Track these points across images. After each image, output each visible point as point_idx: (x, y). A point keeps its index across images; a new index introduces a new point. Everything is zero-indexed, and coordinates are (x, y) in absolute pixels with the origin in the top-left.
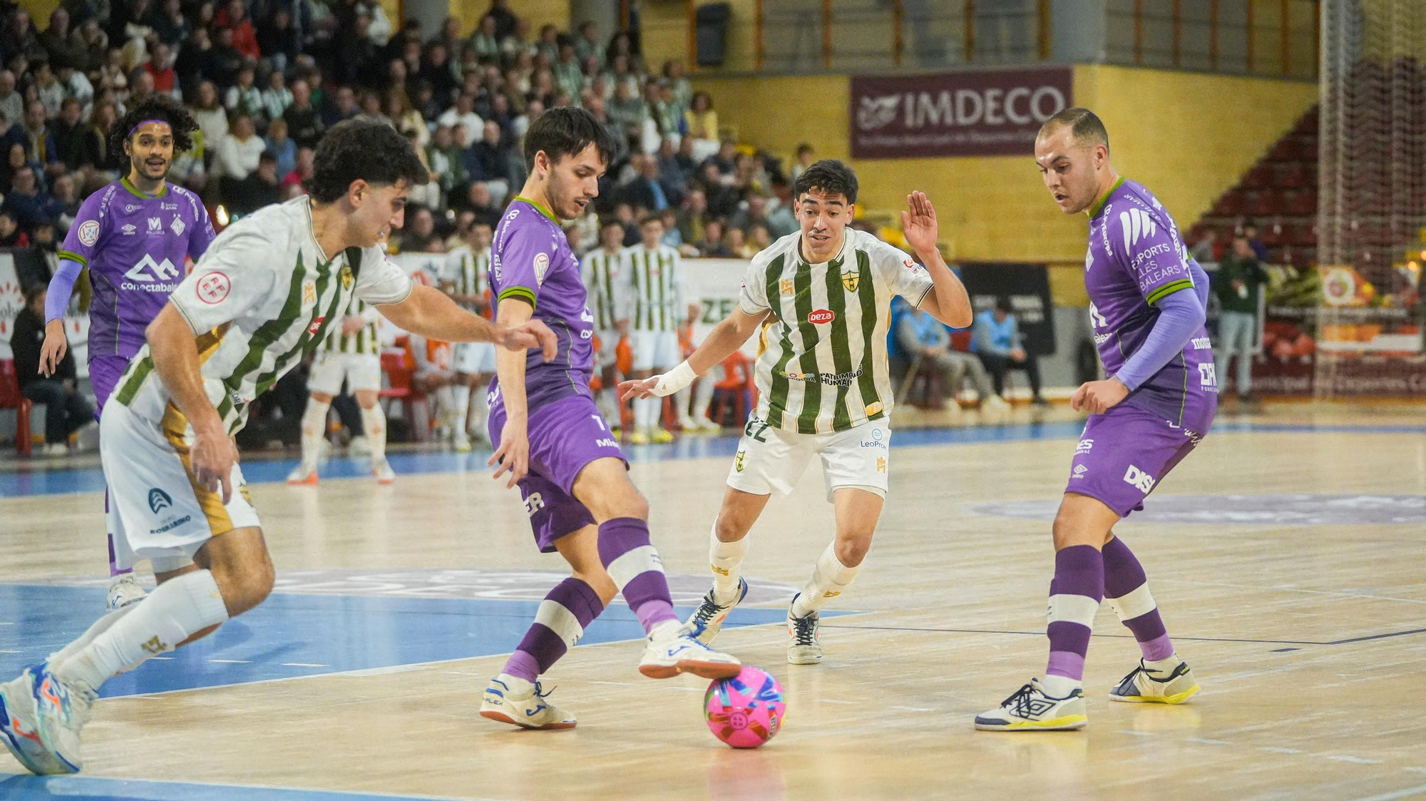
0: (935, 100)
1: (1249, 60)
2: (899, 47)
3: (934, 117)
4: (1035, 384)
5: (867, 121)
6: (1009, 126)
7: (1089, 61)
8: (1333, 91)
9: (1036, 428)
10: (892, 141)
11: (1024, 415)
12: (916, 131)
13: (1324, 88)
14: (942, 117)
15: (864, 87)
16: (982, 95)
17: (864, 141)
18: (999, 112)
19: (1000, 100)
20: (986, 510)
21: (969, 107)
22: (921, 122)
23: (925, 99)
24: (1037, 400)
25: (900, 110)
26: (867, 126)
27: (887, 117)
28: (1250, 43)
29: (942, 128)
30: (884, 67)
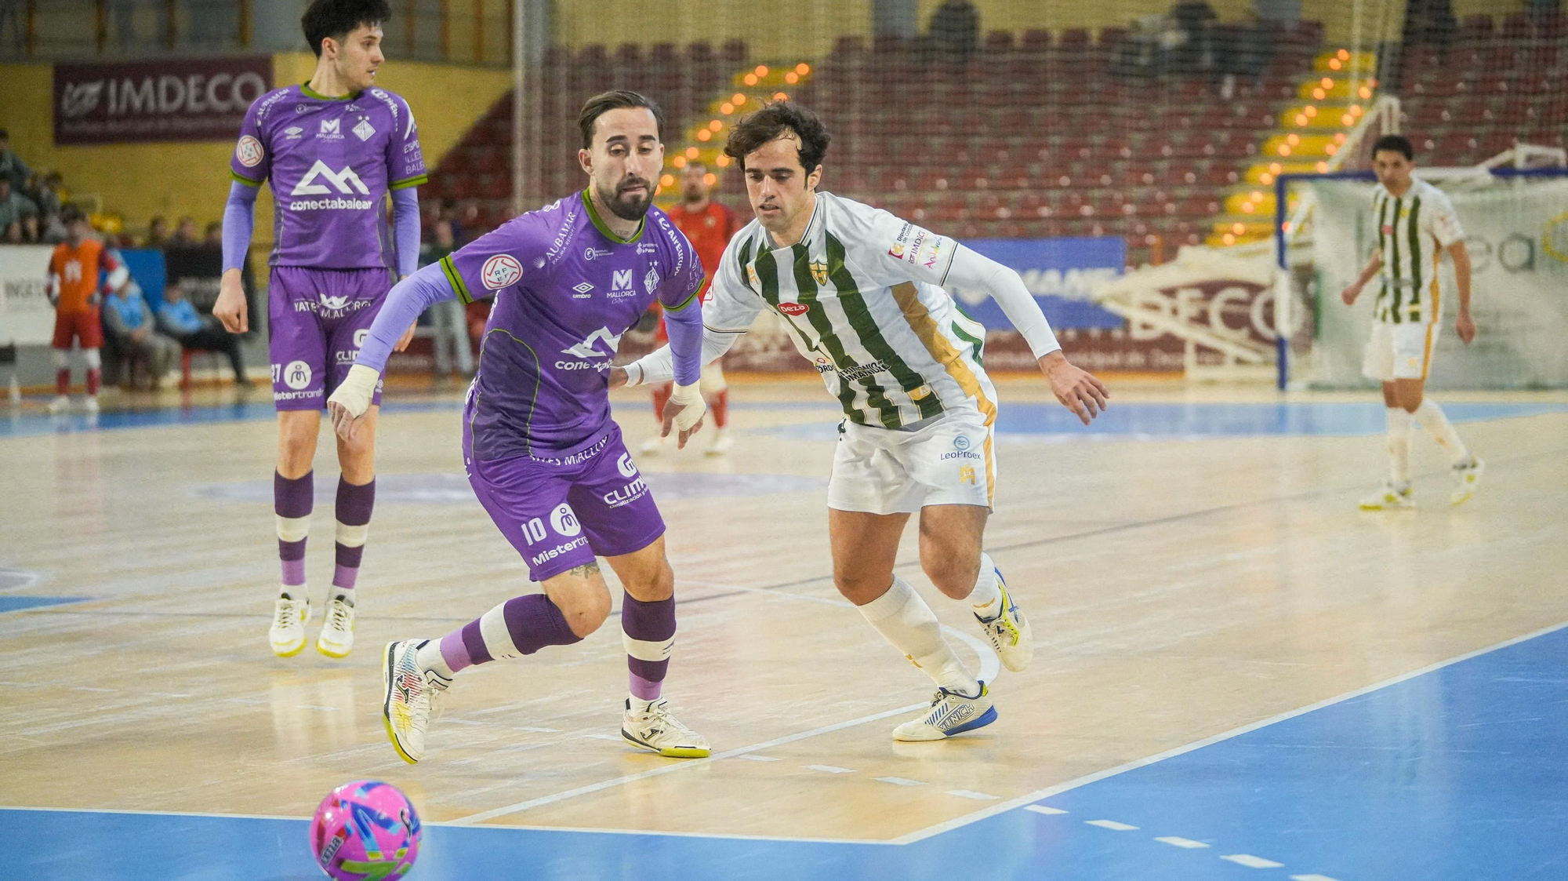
0: (138, 87)
1: (444, 47)
2: (101, 36)
3: (137, 103)
4: (237, 365)
5: (71, 107)
6: (209, 113)
7: (289, 48)
8: (528, 78)
9: (239, 410)
10: (95, 128)
11: (228, 396)
12: (118, 118)
13: (519, 74)
14: (144, 104)
15: (67, 74)
16: (185, 83)
17: (67, 127)
18: (200, 98)
19: (203, 87)
20: (211, 493)
21: (171, 94)
22: (123, 106)
23: (128, 86)
24: (240, 380)
25: (103, 97)
26: (72, 112)
27: (89, 103)
28: (444, 32)
29: (144, 114)
30: (87, 53)
